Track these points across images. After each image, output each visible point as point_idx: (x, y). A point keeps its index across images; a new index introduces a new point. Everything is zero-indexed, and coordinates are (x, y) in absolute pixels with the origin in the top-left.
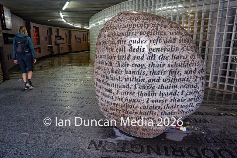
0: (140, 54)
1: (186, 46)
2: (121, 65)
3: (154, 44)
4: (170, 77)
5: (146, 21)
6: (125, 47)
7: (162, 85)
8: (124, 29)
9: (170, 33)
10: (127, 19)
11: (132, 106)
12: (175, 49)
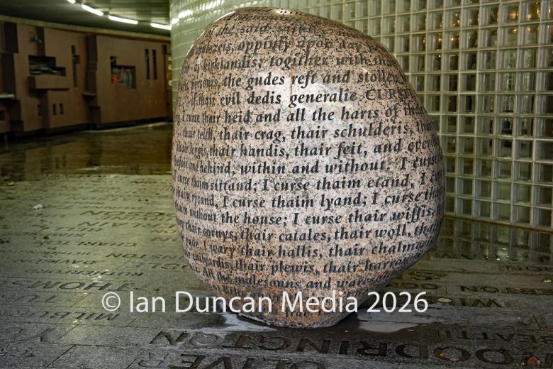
0: (272, 110)
1: (376, 88)
2: (231, 136)
3: (301, 85)
4: (341, 161)
5: (285, 33)
6: (238, 93)
7: (325, 179)
8: (237, 52)
9: (338, 59)
10: (243, 30)
11: (259, 234)
12: (349, 96)
